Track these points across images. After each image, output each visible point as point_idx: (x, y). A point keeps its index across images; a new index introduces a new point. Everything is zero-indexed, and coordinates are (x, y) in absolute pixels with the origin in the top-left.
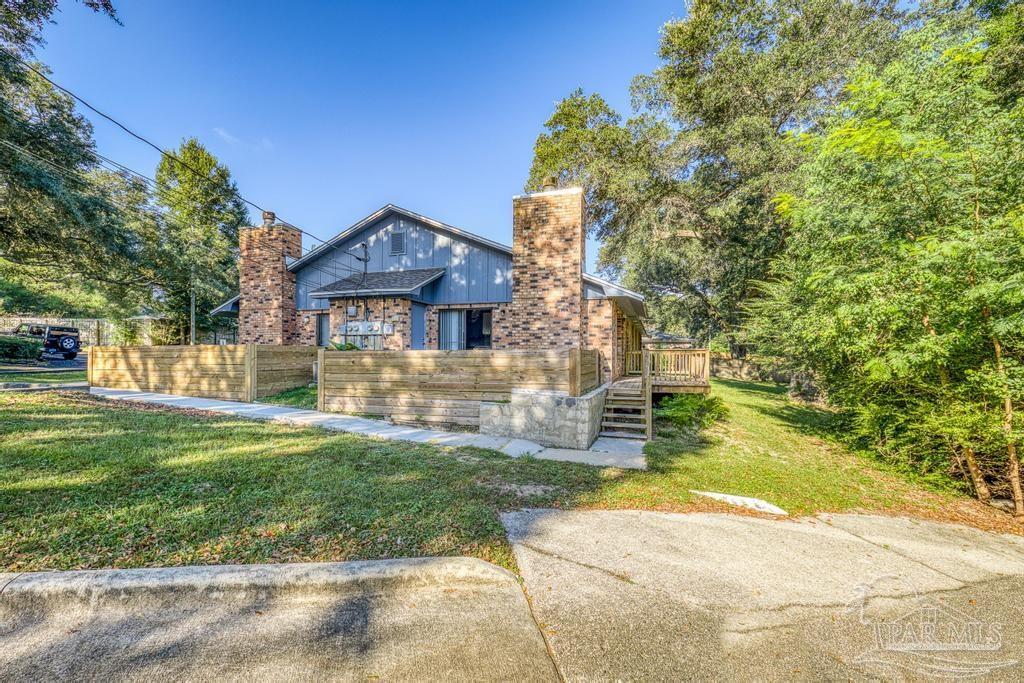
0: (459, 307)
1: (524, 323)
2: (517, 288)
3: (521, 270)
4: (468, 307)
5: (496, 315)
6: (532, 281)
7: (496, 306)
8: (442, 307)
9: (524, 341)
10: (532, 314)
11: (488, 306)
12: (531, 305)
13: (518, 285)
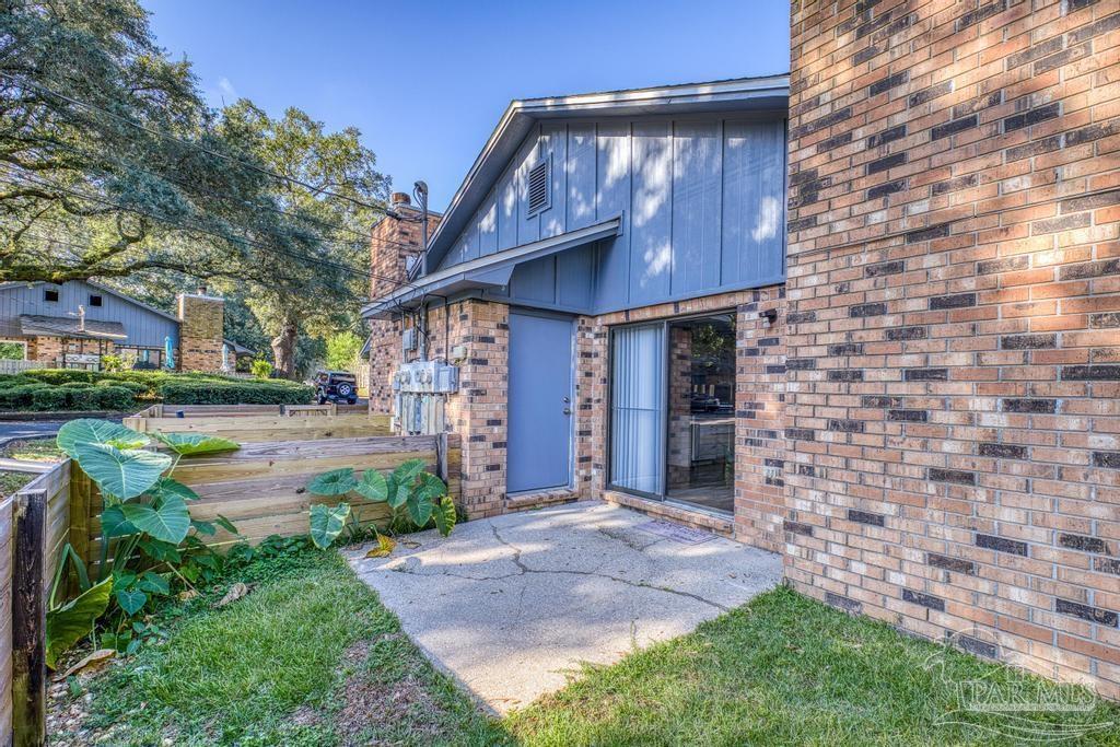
0: (648, 314)
1: (838, 350)
2: (805, 212)
3: (824, 135)
4: (670, 311)
5: (750, 329)
6: (874, 167)
7: (748, 298)
8: (613, 319)
9: (834, 425)
10: (879, 309)
11: (724, 302)
12: (870, 272)
13: (811, 200)
